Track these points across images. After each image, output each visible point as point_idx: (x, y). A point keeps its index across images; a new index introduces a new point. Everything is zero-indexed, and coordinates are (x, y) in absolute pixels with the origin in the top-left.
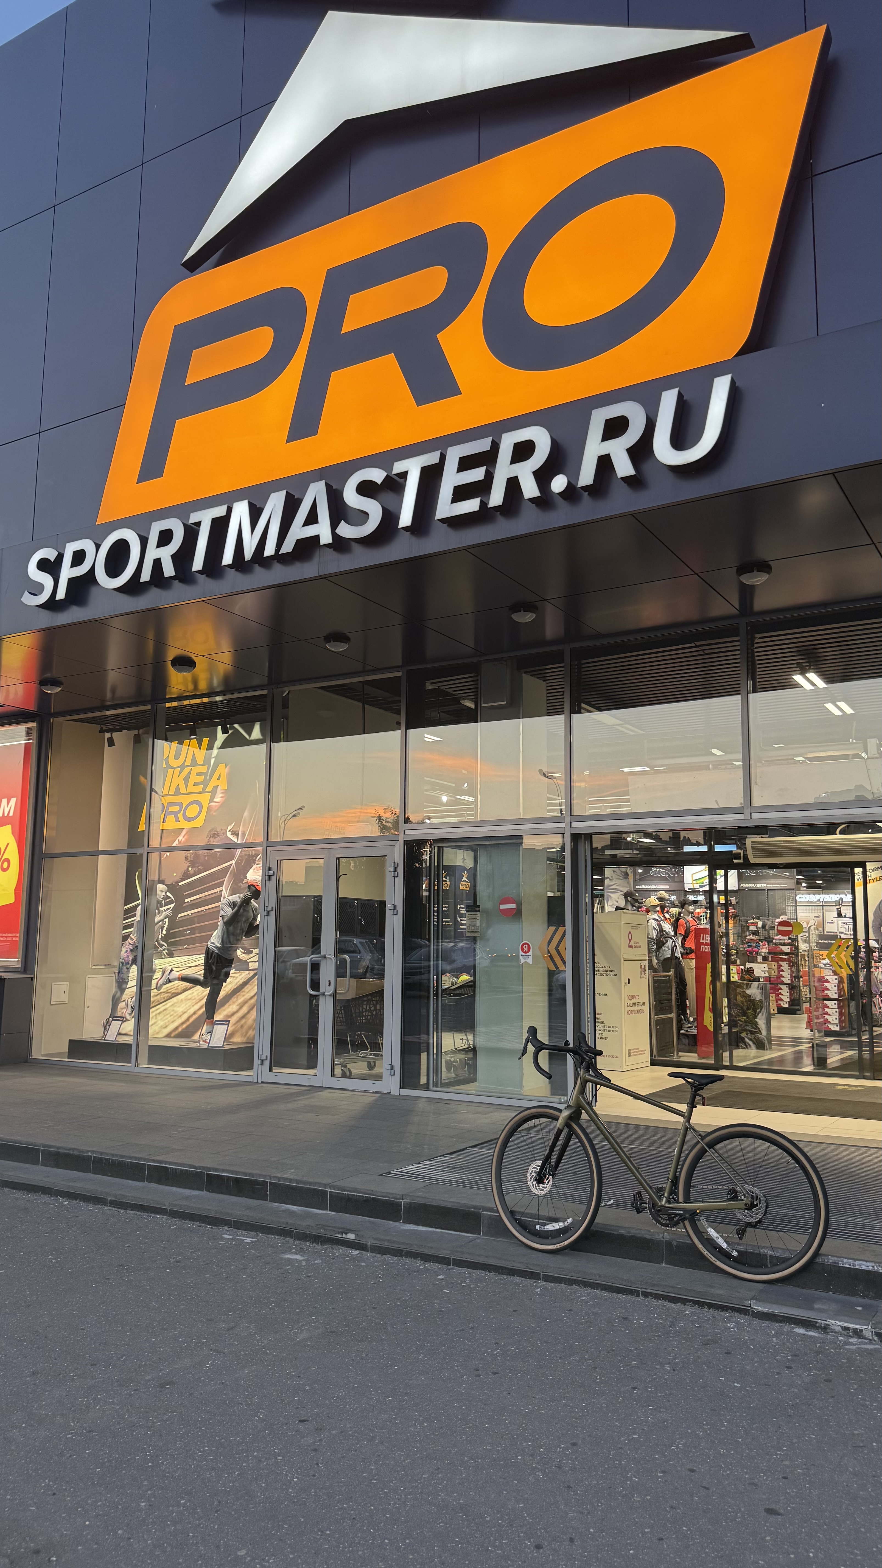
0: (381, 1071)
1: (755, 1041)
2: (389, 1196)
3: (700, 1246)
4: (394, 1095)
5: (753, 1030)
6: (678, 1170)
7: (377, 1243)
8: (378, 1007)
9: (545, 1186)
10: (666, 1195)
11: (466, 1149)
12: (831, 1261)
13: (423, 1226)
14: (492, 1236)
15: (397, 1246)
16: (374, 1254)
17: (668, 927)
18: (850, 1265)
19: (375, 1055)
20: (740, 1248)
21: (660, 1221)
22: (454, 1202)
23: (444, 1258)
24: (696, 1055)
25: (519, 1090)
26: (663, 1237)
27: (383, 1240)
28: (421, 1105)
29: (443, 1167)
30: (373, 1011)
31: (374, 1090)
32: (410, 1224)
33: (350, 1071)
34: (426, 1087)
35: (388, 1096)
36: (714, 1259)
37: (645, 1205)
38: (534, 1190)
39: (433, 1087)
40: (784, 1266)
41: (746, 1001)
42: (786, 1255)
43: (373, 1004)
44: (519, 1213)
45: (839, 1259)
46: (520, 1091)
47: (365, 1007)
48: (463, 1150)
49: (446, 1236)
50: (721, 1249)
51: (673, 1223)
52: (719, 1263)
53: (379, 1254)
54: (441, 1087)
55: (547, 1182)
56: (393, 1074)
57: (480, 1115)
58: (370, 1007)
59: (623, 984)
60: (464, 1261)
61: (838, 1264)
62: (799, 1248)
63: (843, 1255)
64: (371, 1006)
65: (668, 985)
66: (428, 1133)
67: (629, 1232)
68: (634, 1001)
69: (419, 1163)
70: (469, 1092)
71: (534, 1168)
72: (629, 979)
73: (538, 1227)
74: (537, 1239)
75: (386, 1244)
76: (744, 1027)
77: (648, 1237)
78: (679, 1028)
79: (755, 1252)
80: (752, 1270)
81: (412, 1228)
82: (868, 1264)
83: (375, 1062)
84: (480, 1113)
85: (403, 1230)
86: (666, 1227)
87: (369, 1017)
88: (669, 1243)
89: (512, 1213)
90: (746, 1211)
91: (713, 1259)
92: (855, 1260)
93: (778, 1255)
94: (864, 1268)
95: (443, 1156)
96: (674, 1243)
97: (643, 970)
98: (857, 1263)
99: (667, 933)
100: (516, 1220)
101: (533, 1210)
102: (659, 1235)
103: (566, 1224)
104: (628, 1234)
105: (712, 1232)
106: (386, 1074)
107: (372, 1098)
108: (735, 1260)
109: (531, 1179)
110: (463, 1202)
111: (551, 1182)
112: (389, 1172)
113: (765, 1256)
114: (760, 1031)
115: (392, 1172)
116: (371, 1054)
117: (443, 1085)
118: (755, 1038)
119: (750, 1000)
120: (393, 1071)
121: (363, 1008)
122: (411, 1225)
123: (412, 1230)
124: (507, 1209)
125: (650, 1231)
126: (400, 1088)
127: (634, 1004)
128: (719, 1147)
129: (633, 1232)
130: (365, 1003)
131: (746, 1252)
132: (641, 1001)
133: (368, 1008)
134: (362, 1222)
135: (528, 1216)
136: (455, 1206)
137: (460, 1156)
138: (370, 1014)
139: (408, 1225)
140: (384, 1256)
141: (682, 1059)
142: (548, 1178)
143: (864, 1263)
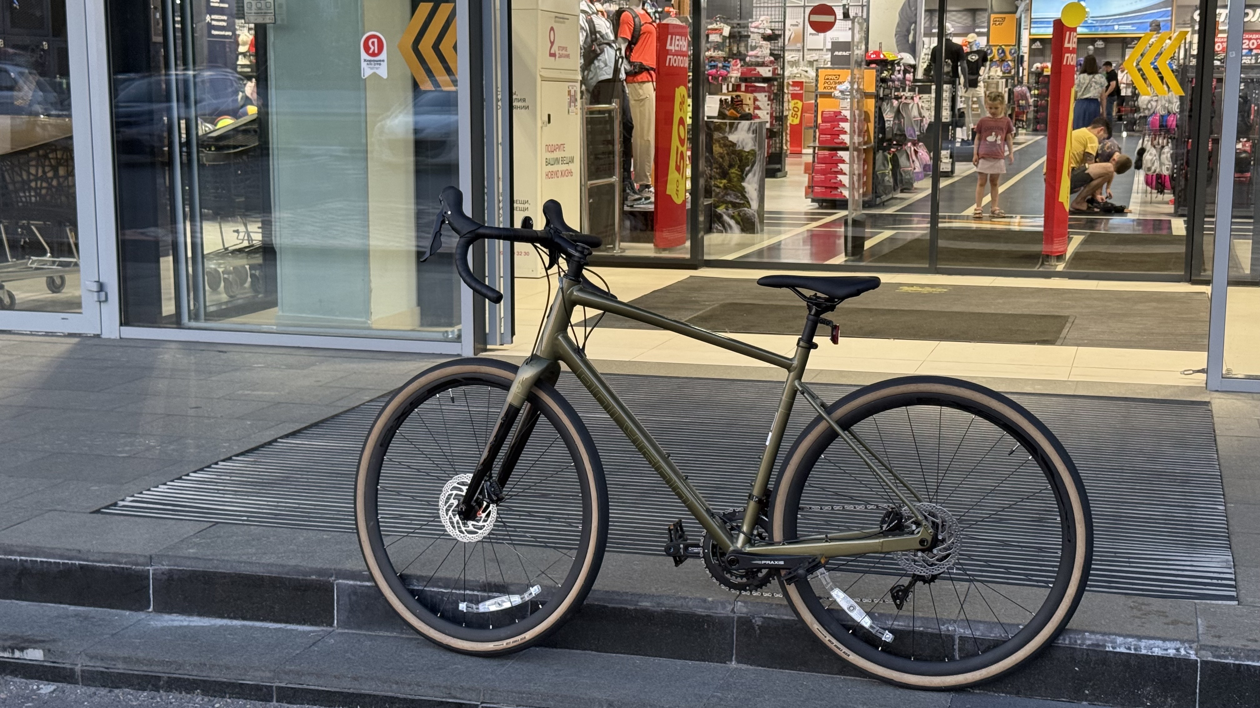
0: (77, 293)
1: (739, 219)
2: (120, 559)
3: (816, 627)
4: (109, 339)
5: (738, 201)
6: (773, 478)
7: (99, 666)
8: (62, 171)
9: (481, 524)
10: (745, 528)
11: (275, 441)
12: (1089, 642)
13: (200, 614)
14: (359, 627)
15: (145, 668)
16: (93, 689)
17: (604, 26)
18: (1129, 649)
19: (61, 264)
20: (899, 625)
21: (728, 580)
22: (272, 565)
23: (258, 688)
24: (651, 245)
25: (363, 320)
26: (733, 611)
27: (113, 659)
28: (168, 357)
29: (234, 483)
30: (52, 179)
31: (67, 331)
32: (170, 612)
33: (11, 296)
34: (176, 321)
35: (96, 341)
36: (845, 649)
37: (696, 550)
38: (453, 533)
39: (190, 319)
40: (990, 655)
41: (728, 154)
42: (996, 634)
43: (51, 165)
44: (419, 578)
45: (1106, 638)
46: (365, 323)
47: (33, 171)
48: (270, 443)
49: (257, 635)
50: (857, 629)
51: (756, 582)
52: (854, 658)
53: (104, 686)
54: (206, 320)
55: (484, 515)
56: (103, 298)
57: (292, 371)
58: (44, 172)
59: (539, 124)
60: (303, 690)
61: (1105, 646)
62: (1023, 620)
63: (1113, 630)
64: (47, 169)
65: (608, 127)
66: (191, 412)
67: (659, 604)
68: (558, 154)
69: (180, 478)
70: (265, 328)
71: (455, 488)
72: (549, 116)
73: (463, 606)
74: (463, 630)
75: (120, 666)
76: (723, 197)
77: (700, 611)
78: (624, 199)
79: (930, 630)
80: (924, 666)
81: (176, 624)
82: (1168, 644)
83: (62, 279)
84: (290, 367)
85: (156, 630)
86: (740, 590)
87: (44, 192)
88: (745, 623)
89: (404, 579)
90: (920, 554)
91: (843, 651)
92: (1140, 638)
93: (978, 634)
94: (1157, 652)
95: (229, 459)
96: (758, 621)
97: (573, 99)
98: (1143, 643)
99: (602, 36)
100: (413, 593)
101: (451, 572)
102: (724, 608)
103: (527, 597)
104: (659, 609)
105: (840, 597)
106: (89, 300)
107: (64, 346)
108: (888, 648)
109: (447, 510)
110: (293, 562)
111: (494, 515)
112: (115, 504)
113: (951, 638)
114: (748, 202)
115: (121, 503)
116: (54, 262)
117: (209, 316)
118: (739, 215)
119: (734, 152)
120: (103, 294)
121: (29, 173)
122: (174, 616)
123: (176, 627)
124: (393, 574)
125: (705, 601)
126: (121, 325)
127: (557, 161)
128: (862, 427)
129: (668, 604)
130: (33, 163)
131: (913, 632)
132: (567, 154)
133: (40, 173)
134: (58, 617)
135: (440, 584)
136: (275, 572)
137: (266, 458)
138: (44, 185)
139: (166, 617)
140: (117, 691)
141: (628, 253)
142: (488, 507)
143: (1160, 643)
